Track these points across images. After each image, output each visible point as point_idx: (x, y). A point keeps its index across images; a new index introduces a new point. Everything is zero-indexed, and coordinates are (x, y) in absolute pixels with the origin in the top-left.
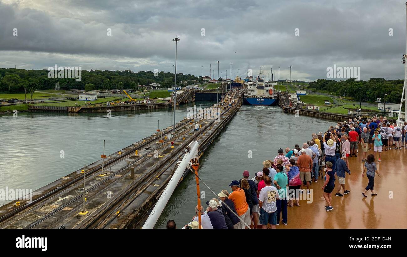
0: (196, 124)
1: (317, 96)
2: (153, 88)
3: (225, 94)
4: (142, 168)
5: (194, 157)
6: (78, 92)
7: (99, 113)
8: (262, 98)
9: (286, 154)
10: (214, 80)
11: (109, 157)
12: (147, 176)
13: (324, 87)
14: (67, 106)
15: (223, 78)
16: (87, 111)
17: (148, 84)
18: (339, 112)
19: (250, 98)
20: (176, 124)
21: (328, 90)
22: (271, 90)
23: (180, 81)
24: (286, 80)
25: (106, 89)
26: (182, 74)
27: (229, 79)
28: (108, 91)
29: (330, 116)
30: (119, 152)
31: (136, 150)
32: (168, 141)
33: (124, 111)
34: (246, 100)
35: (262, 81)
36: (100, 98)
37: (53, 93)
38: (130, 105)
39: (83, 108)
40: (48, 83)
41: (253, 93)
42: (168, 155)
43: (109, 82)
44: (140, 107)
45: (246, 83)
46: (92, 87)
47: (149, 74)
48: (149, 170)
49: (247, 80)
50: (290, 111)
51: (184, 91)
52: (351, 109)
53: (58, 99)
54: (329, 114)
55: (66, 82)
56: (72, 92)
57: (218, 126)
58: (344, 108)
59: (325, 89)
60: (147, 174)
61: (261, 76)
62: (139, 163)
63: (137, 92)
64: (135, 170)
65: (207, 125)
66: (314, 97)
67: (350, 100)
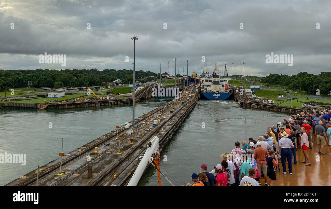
0: (155, 119)
1: (270, 90)
2: (116, 85)
3: (182, 89)
4: (101, 165)
5: (155, 152)
6: (48, 90)
7: (65, 109)
8: (218, 92)
9: (243, 147)
10: (172, 76)
11: (70, 154)
12: (105, 174)
13: (277, 82)
14: (36, 102)
15: (180, 74)
16: (54, 108)
17: (112, 81)
18: (295, 105)
19: (207, 93)
20: (136, 119)
21: (280, 84)
22: (226, 85)
23: (141, 78)
24: (240, 75)
25: (74, 86)
26: (143, 71)
27: (186, 75)
28: (75, 88)
29: (285, 110)
30: (79, 148)
31: (96, 147)
32: (127, 137)
33: (88, 107)
34: (203, 95)
35: (217, 76)
36: (67, 95)
37: (25, 91)
38: (94, 101)
39: (51, 104)
40: (22, 82)
41: (209, 87)
42: (127, 152)
43: (76, 80)
44: (104, 103)
45: (202, 79)
46: (61, 85)
47: (112, 72)
48: (108, 168)
49: (203, 76)
50: (245, 105)
51: (144, 87)
52: (305, 103)
53: (29, 97)
54: (284, 108)
55: (37, 81)
56: (42, 90)
57: (176, 122)
58: (297, 101)
59: (277, 83)
60: (105, 173)
61: (216, 71)
62: (97, 161)
63: (101, 88)
64: (93, 168)
65: (166, 120)
66: (267, 91)
67: (303, 93)
